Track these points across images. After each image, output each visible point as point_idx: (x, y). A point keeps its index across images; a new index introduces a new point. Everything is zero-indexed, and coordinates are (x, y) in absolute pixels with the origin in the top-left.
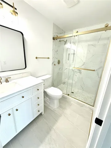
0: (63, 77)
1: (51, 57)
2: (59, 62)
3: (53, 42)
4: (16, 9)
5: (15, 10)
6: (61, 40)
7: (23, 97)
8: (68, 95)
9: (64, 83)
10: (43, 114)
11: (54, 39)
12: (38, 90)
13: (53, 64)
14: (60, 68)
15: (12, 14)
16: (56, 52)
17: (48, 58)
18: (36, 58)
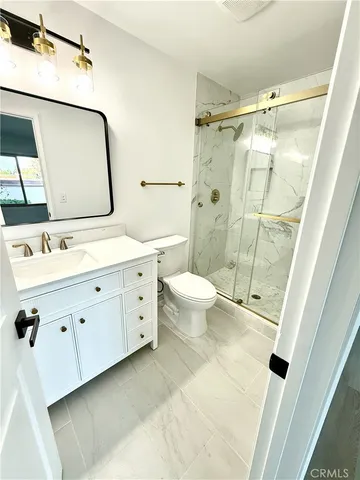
0: (230, 246)
1: (189, 181)
2: (215, 197)
3: (197, 133)
4: (87, 51)
5: (86, 54)
6: (225, 124)
7: (98, 289)
8: (240, 302)
9: (232, 265)
10: (155, 346)
11: (199, 123)
12: (140, 275)
13: (196, 203)
14: (220, 216)
15: (78, 65)
16: (205, 162)
17: (180, 184)
18: (143, 184)
